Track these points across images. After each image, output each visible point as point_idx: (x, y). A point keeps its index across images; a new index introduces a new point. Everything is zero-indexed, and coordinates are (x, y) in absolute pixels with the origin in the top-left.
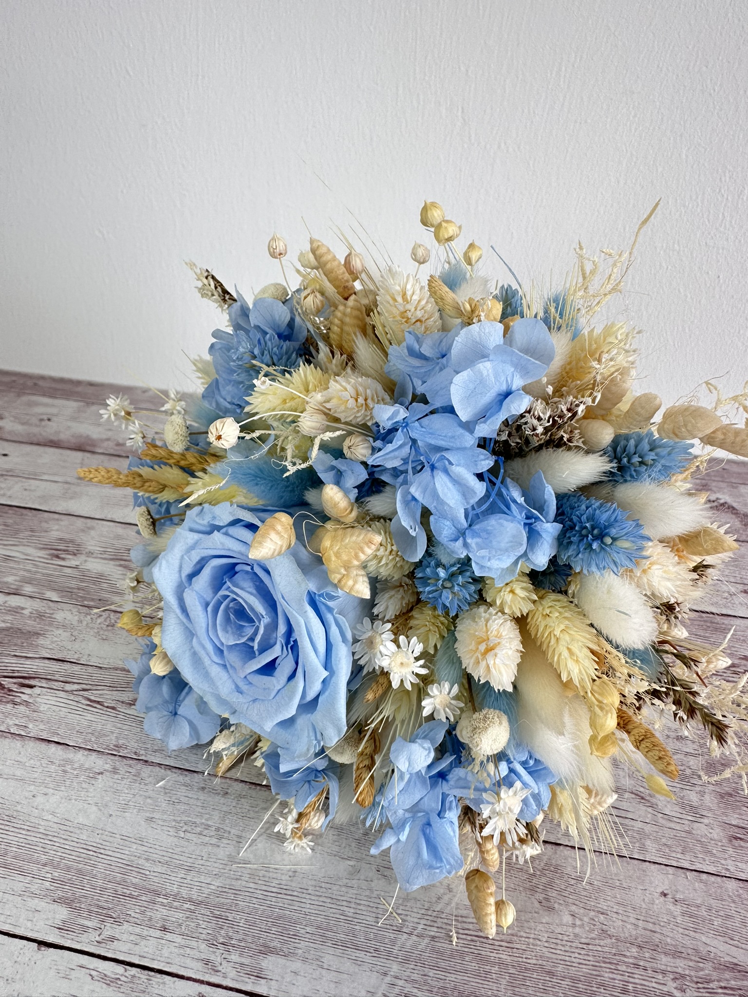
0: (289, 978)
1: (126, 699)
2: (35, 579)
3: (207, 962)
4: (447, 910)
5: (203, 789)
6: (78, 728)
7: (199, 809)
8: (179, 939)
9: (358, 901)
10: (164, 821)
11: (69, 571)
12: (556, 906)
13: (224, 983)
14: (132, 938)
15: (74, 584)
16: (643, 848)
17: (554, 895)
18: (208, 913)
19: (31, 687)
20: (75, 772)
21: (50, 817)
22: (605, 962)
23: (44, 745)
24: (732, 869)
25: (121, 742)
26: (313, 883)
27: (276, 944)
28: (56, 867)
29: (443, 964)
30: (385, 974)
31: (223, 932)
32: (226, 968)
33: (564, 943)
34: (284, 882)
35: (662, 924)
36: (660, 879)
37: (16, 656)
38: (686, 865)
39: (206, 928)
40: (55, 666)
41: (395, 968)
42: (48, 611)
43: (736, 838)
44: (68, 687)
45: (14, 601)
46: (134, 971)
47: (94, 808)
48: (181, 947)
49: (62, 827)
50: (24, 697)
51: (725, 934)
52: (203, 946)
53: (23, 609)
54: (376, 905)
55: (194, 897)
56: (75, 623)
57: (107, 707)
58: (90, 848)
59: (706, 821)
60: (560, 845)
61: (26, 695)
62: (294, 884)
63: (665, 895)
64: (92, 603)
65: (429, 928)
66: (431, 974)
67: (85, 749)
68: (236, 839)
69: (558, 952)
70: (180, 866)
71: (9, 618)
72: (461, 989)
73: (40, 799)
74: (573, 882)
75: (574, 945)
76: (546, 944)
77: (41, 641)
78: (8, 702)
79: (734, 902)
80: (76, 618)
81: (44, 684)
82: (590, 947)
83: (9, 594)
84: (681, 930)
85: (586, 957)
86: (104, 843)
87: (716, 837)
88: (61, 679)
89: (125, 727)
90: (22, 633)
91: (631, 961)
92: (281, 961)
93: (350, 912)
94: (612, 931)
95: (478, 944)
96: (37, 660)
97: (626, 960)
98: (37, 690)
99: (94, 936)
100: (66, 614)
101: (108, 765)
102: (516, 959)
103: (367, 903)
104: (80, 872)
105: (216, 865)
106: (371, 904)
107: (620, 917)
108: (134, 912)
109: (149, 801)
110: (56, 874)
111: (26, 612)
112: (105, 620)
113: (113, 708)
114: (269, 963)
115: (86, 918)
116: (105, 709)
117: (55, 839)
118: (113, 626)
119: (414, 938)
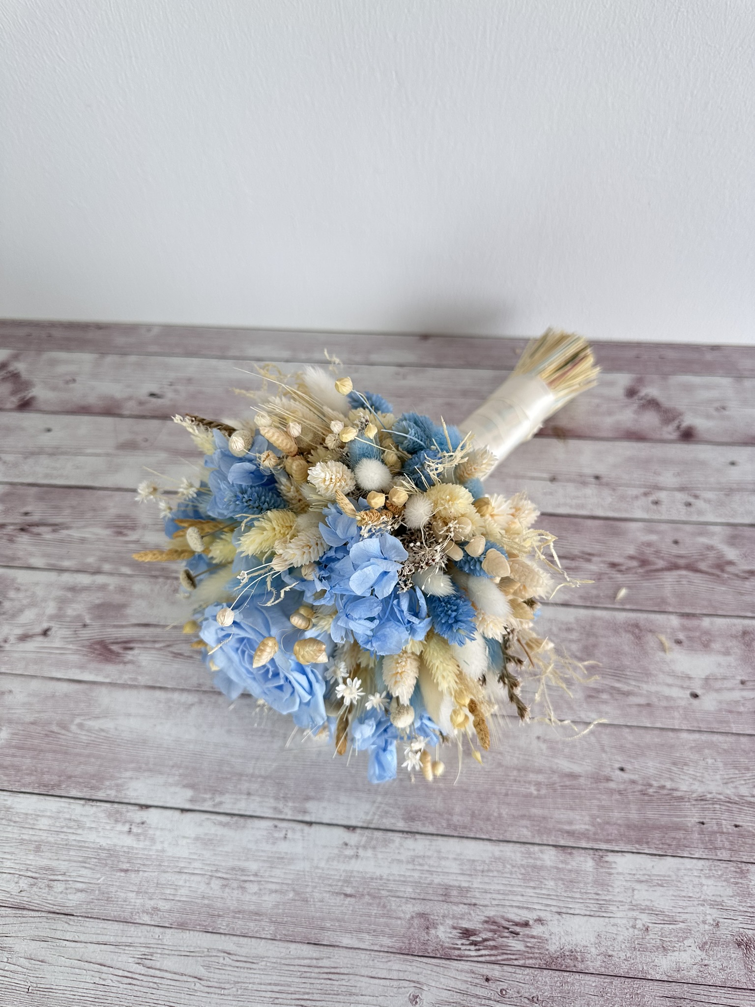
0: (321, 811)
2: (110, 557)
3: (275, 808)
6: (171, 675)
8: (258, 798)
10: (238, 730)
11: (132, 546)
13: (286, 818)
14: (232, 800)
18: (273, 782)
19: (131, 649)
20: (176, 706)
21: (168, 737)
22: (497, 781)
23: (151, 690)
27: (313, 794)
28: (180, 767)
32: (286, 810)
40: (143, 631)
41: (379, 799)
42: (127, 584)
43: (590, 696)
44: (157, 645)
45: (100, 579)
48: (260, 802)
50: (130, 657)
51: (569, 757)
52: (272, 800)
53: (108, 585)
55: (263, 774)
56: (149, 592)
57: (186, 656)
61: (129, 655)
62: (320, 759)
67: (178, 689)
71: (100, 594)
73: (159, 727)
77: (129, 611)
78: (120, 662)
80: (149, 587)
81: (139, 645)
83: (95, 573)
84: (544, 757)
85: (487, 779)
86: (204, 749)
88: (150, 640)
90: (114, 606)
91: (512, 778)
92: (316, 803)
94: (504, 763)
96: (130, 627)
97: (509, 778)
98: (136, 652)
99: (210, 803)
100: (140, 586)
101: (196, 699)
105: (273, 754)
107: (510, 754)
108: (230, 787)
109: (227, 719)
110: (181, 771)
111: (111, 587)
114: (310, 805)
115: (204, 793)
116: (185, 658)
117: (174, 750)
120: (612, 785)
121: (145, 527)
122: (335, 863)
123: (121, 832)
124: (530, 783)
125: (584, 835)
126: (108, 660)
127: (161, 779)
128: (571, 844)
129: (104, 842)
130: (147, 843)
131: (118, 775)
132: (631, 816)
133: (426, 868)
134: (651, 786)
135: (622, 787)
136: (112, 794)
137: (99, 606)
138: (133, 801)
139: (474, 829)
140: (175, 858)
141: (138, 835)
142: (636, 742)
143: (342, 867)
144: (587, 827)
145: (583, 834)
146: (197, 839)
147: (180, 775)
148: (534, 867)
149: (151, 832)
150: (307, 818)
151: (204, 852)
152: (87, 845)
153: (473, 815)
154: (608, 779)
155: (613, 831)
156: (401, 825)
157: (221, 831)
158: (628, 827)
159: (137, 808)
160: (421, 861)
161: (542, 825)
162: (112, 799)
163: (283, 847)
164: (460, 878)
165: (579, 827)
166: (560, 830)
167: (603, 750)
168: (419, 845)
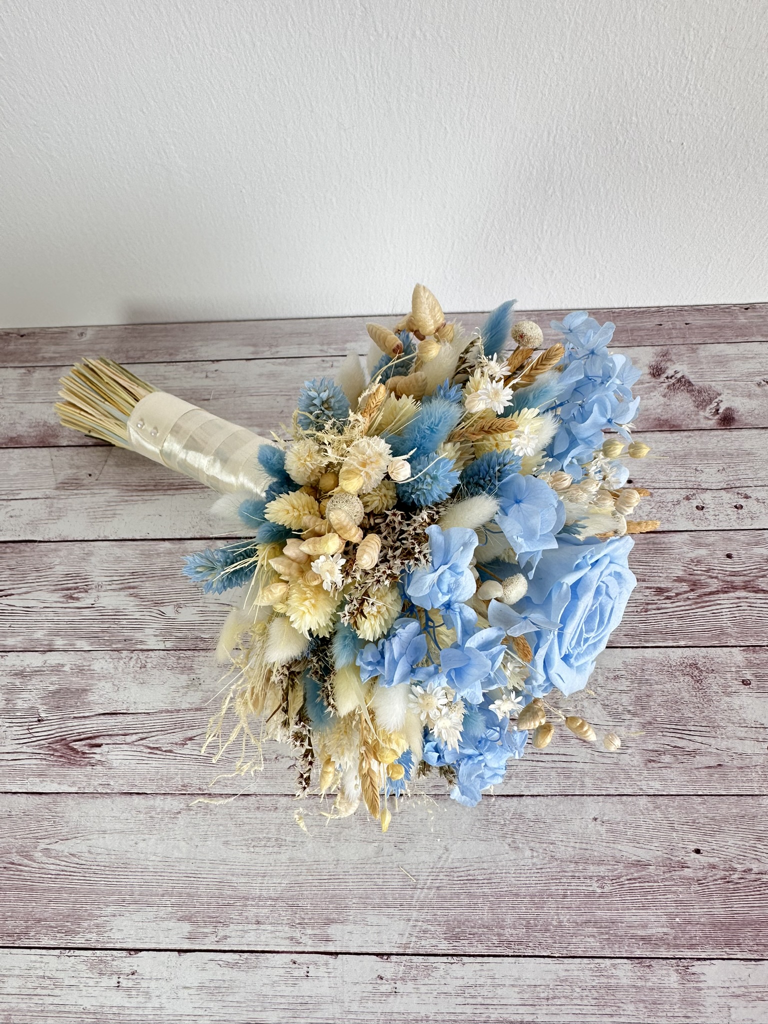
0: (347, 937)
1: (177, 740)
2: (61, 630)
3: (292, 939)
4: (446, 866)
5: (258, 808)
6: (149, 776)
7: (259, 826)
8: (269, 927)
9: (384, 873)
10: (237, 841)
11: (86, 612)
12: (520, 845)
13: (306, 950)
14: (238, 933)
15: (96, 627)
16: (583, 785)
17: (519, 837)
18: (285, 905)
19: (99, 746)
20: (160, 816)
21: (153, 858)
22: (552, 879)
23: (128, 798)
24: (644, 787)
25: (186, 781)
26: (352, 866)
27: (335, 916)
28: (171, 895)
29: (446, 905)
30: (409, 920)
31: (297, 916)
32: (304, 939)
33: (526, 871)
34: (331, 870)
35: (592, 842)
36: (593, 807)
37: (75, 718)
38: (612, 792)
39: (285, 915)
40: (111, 720)
41: (415, 914)
42: (85, 664)
43: (650, 761)
44: (129, 739)
45: (53, 659)
46: (246, 955)
47: (183, 843)
48: (272, 932)
49: (164, 863)
50: (98, 757)
51: (634, 841)
52: (287, 928)
53: (63, 666)
54: (397, 873)
55: (273, 895)
56: (112, 671)
57: (165, 751)
58: (191, 875)
59: (629, 751)
60: (523, 796)
61: (98, 754)
62: (338, 870)
63: (595, 819)
64: (119, 646)
65: (434, 881)
66: (439, 914)
67: (160, 794)
68: (290, 844)
69: (521, 879)
70: (257, 875)
71: (55, 678)
72: (459, 919)
73: (142, 845)
74: (532, 824)
75: (532, 871)
76: (514, 875)
77: (91, 697)
78: (86, 765)
79: (643, 814)
80: (111, 665)
81: (107, 740)
82: (543, 870)
83: (45, 652)
84: (604, 844)
85: (540, 879)
86: (199, 869)
87: (636, 764)
88: (120, 732)
89: (186, 767)
90: (72, 692)
91: (570, 874)
92: (339, 926)
93: (380, 881)
94: (558, 855)
95: (468, 885)
96: (94, 718)
97: (566, 874)
98: (105, 748)
99: (213, 938)
100: (101, 663)
101: (182, 804)
102: (494, 890)
103: (390, 873)
104: (189, 895)
105: (282, 868)
106: (394, 873)
107: (564, 844)
108: (234, 915)
109: (221, 828)
110: (173, 900)
111: (67, 668)
112: (137, 663)
113: (171, 751)
114: (333, 930)
115: (204, 927)
116: (164, 753)
117: (163, 874)
118: (145, 667)
119: (425, 891)
120: (687, 872)
121: (99, 586)
122: (370, 1004)
123: (108, 988)
124: (591, 878)
125: (662, 941)
126: (72, 763)
127: (150, 912)
128: (648, 954)
129: (87, 1003)
130: (141, 999)
131: (97, 913)
132: (715, 911)
133: (480, 1000)
134: (734, 870)
135: (700, 874)
136: (93, 938)
137: (55, 693)
138: (118, 946)
139: (531, 944)
140: (176, 1015)
141: (128, 989)
142: (710, 815)
143: (379, 1008)
144: (665, 930)
145: (661, 939)
146: (201, 987)
147: (173, 906)
148: (608, 987)
149: (144, 984)
150: (332, 949)
151: (211, 1005)
152: (67, 1009)
153: (528, 926)
154: (683, 866)
155: (696, 932)
156: (444, 947)
157: (230, 974)
158: (714, 925)
159: (124, 953)
160: (471, 990)
161: (611, 932)
162: (93, 946)
163: (306, 988)
164: (522, 1010)
165: (655, 931)
166: (633, 937)
167: (674, 829)
168: (468, 970)
